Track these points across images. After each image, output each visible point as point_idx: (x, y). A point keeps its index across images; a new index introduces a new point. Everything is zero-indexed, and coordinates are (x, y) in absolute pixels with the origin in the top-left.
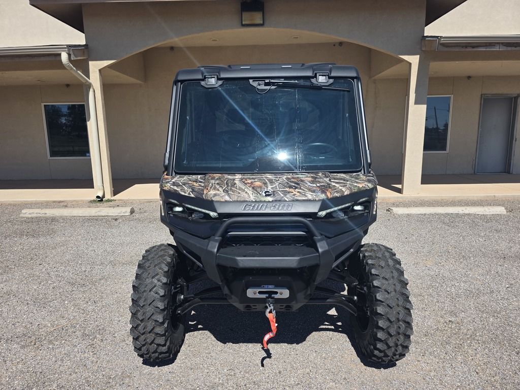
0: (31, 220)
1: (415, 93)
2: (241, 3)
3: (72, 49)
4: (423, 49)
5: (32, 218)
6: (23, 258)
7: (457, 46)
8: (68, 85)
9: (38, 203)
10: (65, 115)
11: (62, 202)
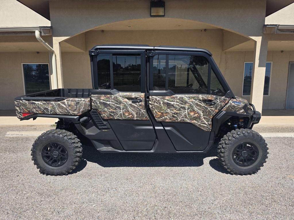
0: (12, 140)
1: (259, 60)
2: (151, 2)
3: (42, 29)
4: (265, 33)
5: (13, 138)
6: (6, 170)
7: (288, 31)
8: (38, 53)
9: (17, 127)
10: (35, 70)
11: (34, 126)
